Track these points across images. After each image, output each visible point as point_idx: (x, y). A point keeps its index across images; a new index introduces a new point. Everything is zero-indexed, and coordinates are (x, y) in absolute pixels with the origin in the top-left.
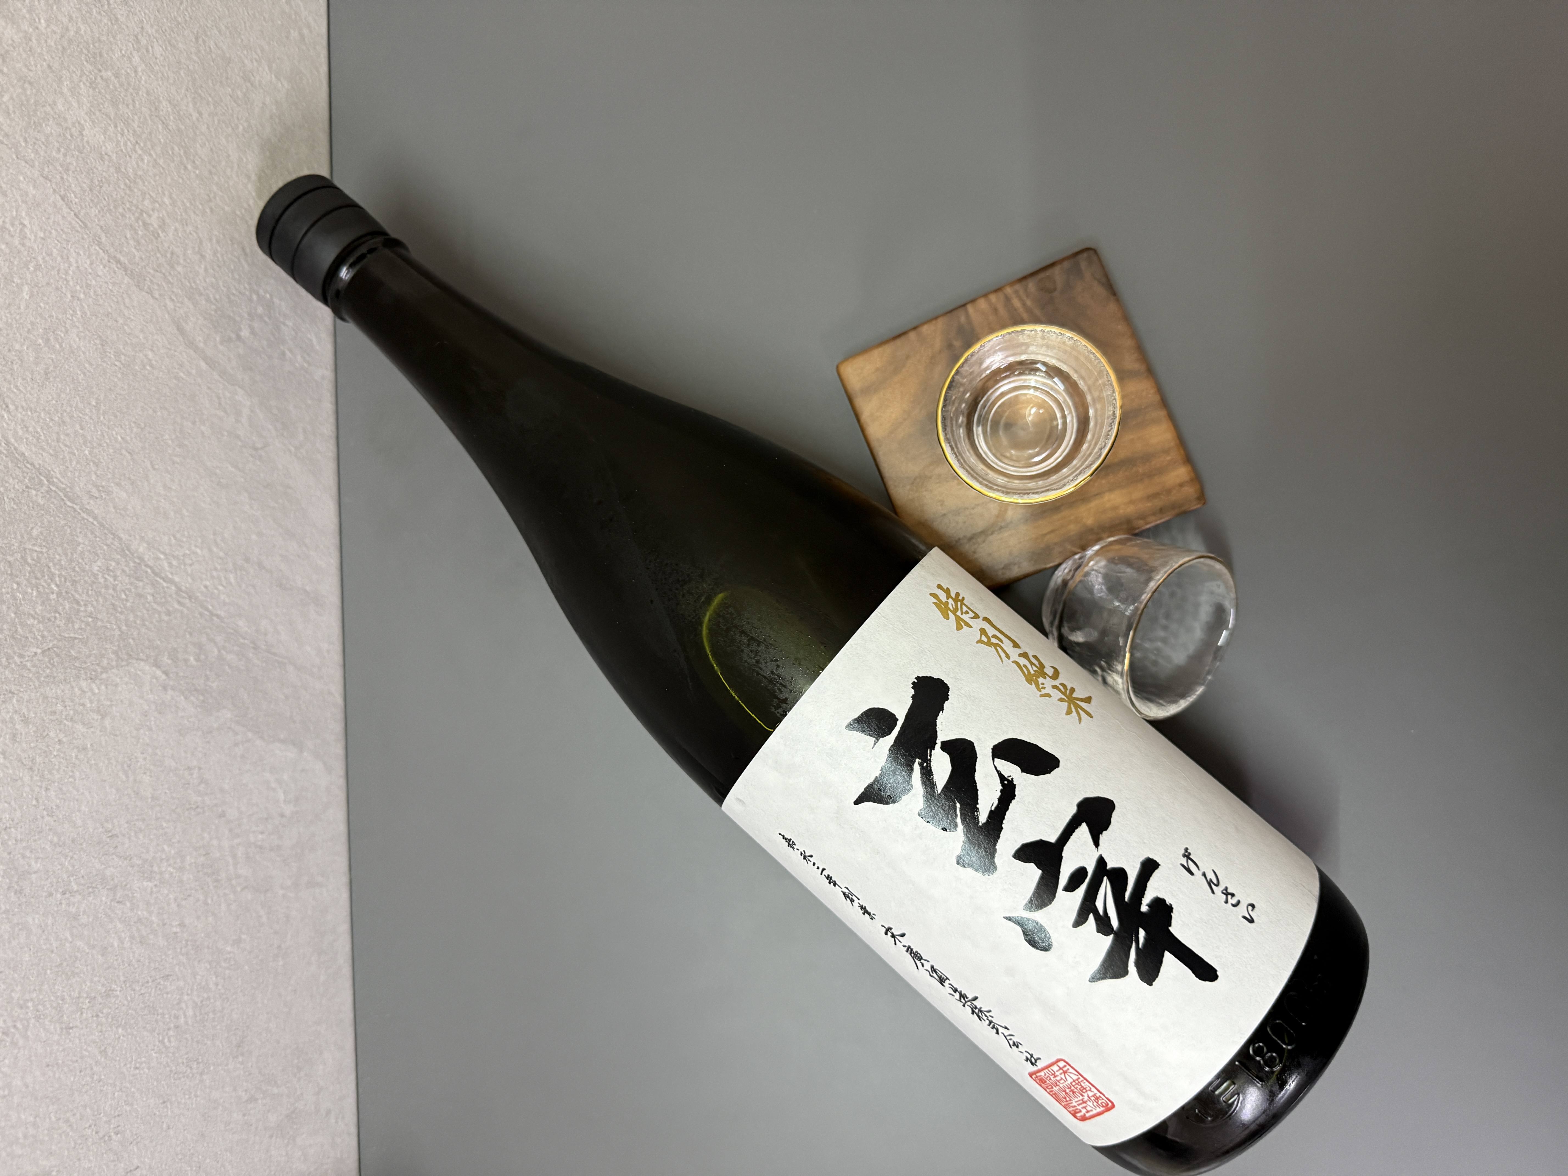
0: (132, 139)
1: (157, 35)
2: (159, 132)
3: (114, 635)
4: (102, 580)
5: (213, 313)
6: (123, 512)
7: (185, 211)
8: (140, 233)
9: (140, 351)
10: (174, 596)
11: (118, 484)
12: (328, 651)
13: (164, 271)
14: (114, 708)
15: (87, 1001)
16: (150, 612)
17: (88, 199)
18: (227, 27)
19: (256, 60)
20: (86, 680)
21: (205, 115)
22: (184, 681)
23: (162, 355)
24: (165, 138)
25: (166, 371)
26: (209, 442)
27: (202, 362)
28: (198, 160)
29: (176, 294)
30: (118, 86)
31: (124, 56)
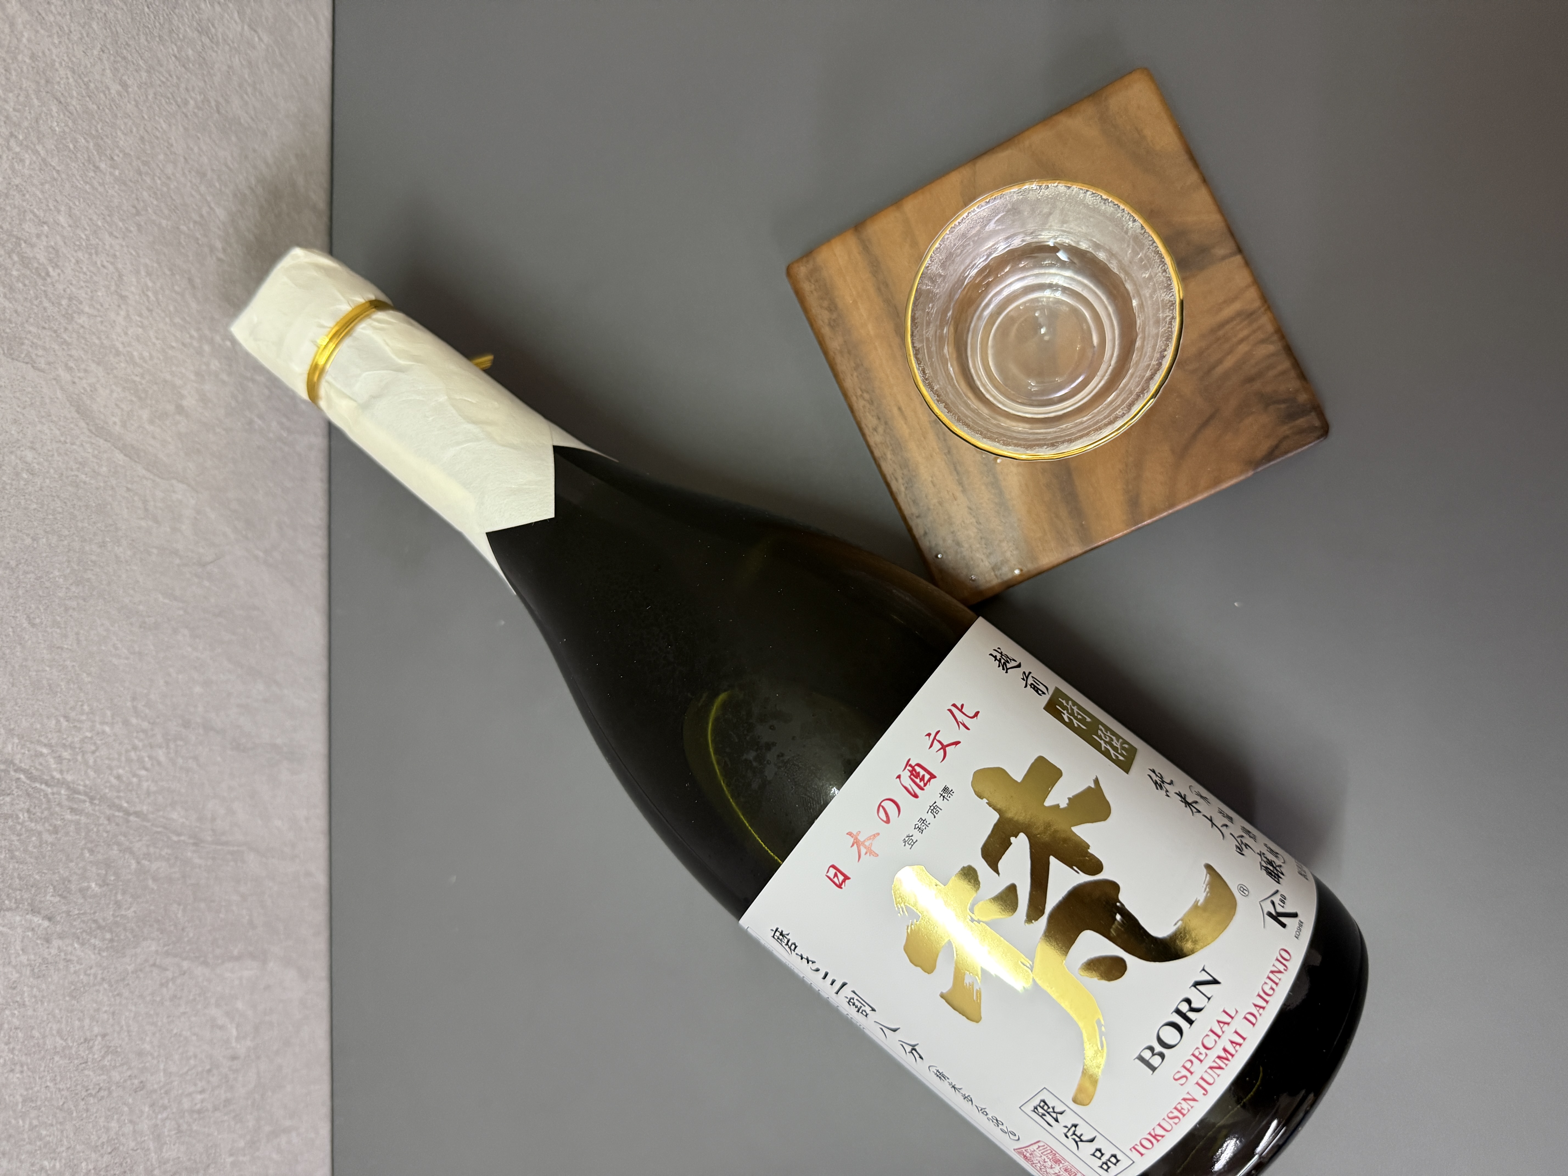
2: (52, 117)
7: (95, 232)
8: (15, 273)
9: (12, 452)
10: (66, 803)
12: (307, 819)
13: (55, 328)
21: (133, 87)
22: (79, 920)
23: (50, 453)
24: (63, 125)
25: (56, 476)
26: (128, 568)
27: (117, 455)
28: (118, 156)
29: (75, 360)
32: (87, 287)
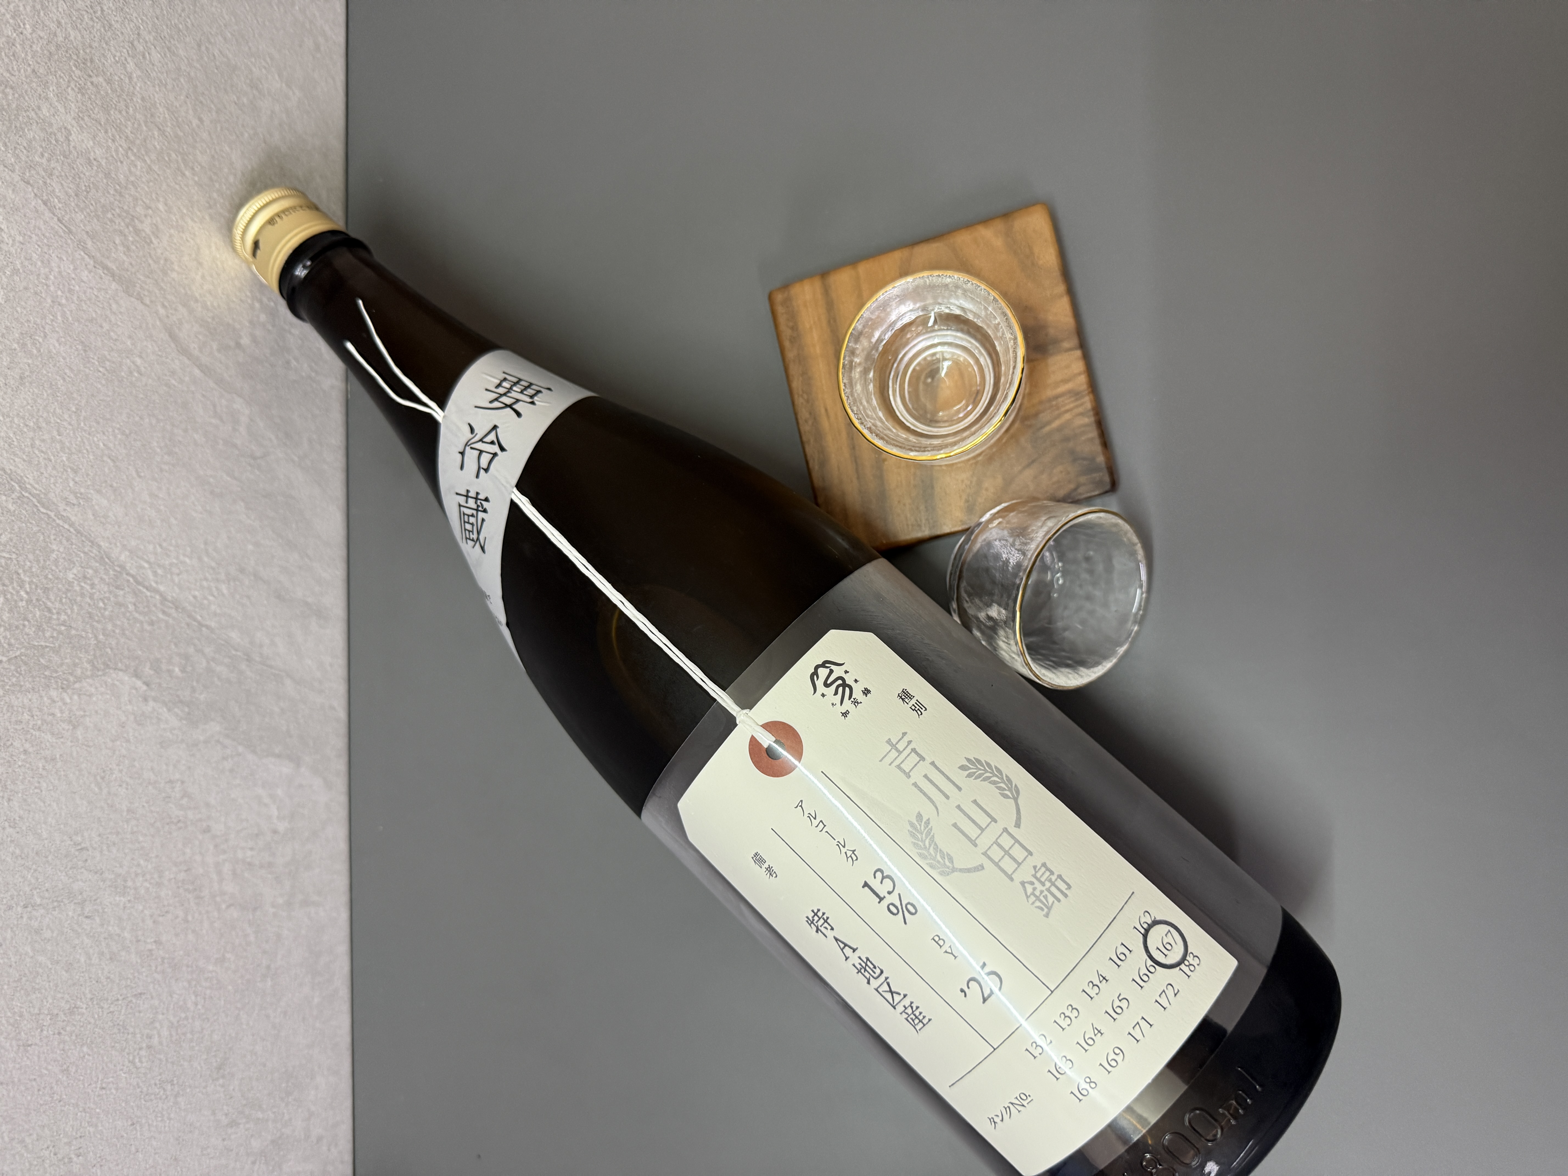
0: (124, 145)
1: (156, 42)
2: (155, 138)
3: (90, 644)
4: (77, 588)
6: (103, 520)
7: (182, 217)
8: (131, 239)
9: (127, 357)
10: (158, 605)
11: (99, 492)
12: (331, 665)
13: (156, 278)
14: (88, 719)
15: (49, 1017)
16: (131, 622)
17: (73, 204)
18: (232, 34)
19: (265, 68)
20: (57, 689)
21: (207, 122)
22: (167, 692)
23: (152, 362)
24: (161, 144)
25: (156, 378)
26: (203, 450)
27: (196, 370)
28: (197, 167)
29: (169, 301)
30: (110, 91)
31: (117, 62)
32: (177, 253)
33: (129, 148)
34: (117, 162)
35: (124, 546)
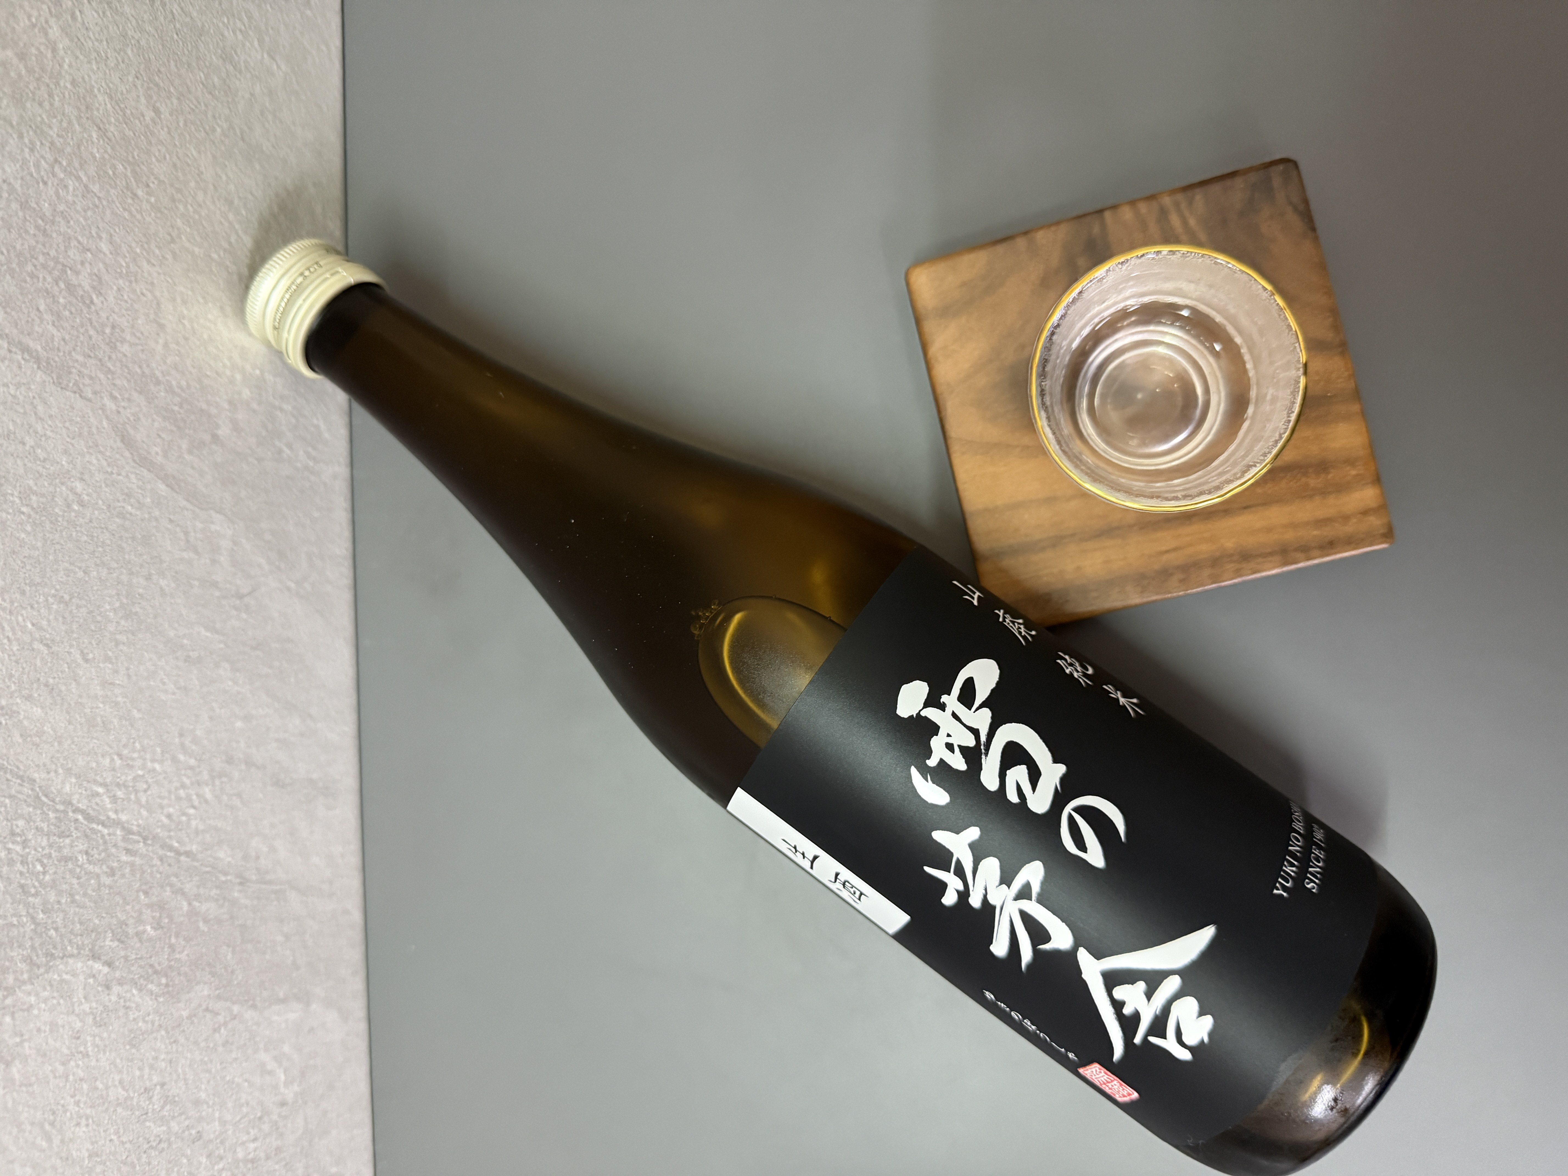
0: (48, 156)
2: (93, 143)
5: (176, 408)
6: (37, 740)
7: (134, 260)
8: (62, 300)
9: (62, 484)
10: (121, 844)
11: (29, 698)
12: (343, 856)
13: (100, 356)
16: (83, 879)
19: (241, 31)
21: (165, 114)
22: (136, 965)
23: (98, 484)
24: (102, 151)
25: (105, 508)
26: (172, 601)
27: (160, 485)
28: (153, 183)
29: (119, 389)
30: (24, 72)
31: (34, 26)
32: (128, 315)
33: (56, 161)
34: (38, 183)
35: (70, 769)
